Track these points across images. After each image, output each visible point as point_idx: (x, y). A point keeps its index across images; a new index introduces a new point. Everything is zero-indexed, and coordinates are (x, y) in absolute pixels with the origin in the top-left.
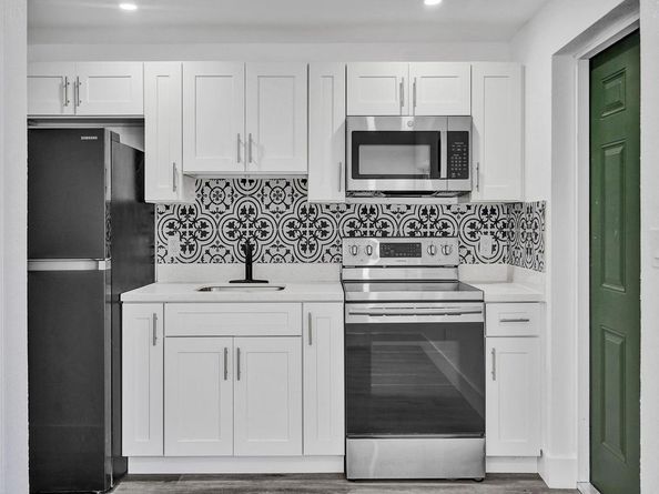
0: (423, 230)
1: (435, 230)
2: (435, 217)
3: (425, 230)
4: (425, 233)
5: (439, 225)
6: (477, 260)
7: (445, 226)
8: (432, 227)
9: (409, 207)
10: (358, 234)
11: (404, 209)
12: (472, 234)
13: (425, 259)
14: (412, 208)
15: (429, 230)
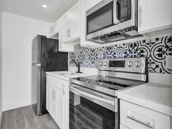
0: (130, 55)
1: (136, 54)
2: (137, 47)
3: (131, 55)
4: (132, 56)
5: (139, 51)
6: (163, 71)
7: (142, 52)
8: (135, 53)
9: (124, 44)
10: (106, 58)
11: (122, 45)
12: (160, 55)
13: (126, 68)
14: (126, 45)
15: (133, 54)
